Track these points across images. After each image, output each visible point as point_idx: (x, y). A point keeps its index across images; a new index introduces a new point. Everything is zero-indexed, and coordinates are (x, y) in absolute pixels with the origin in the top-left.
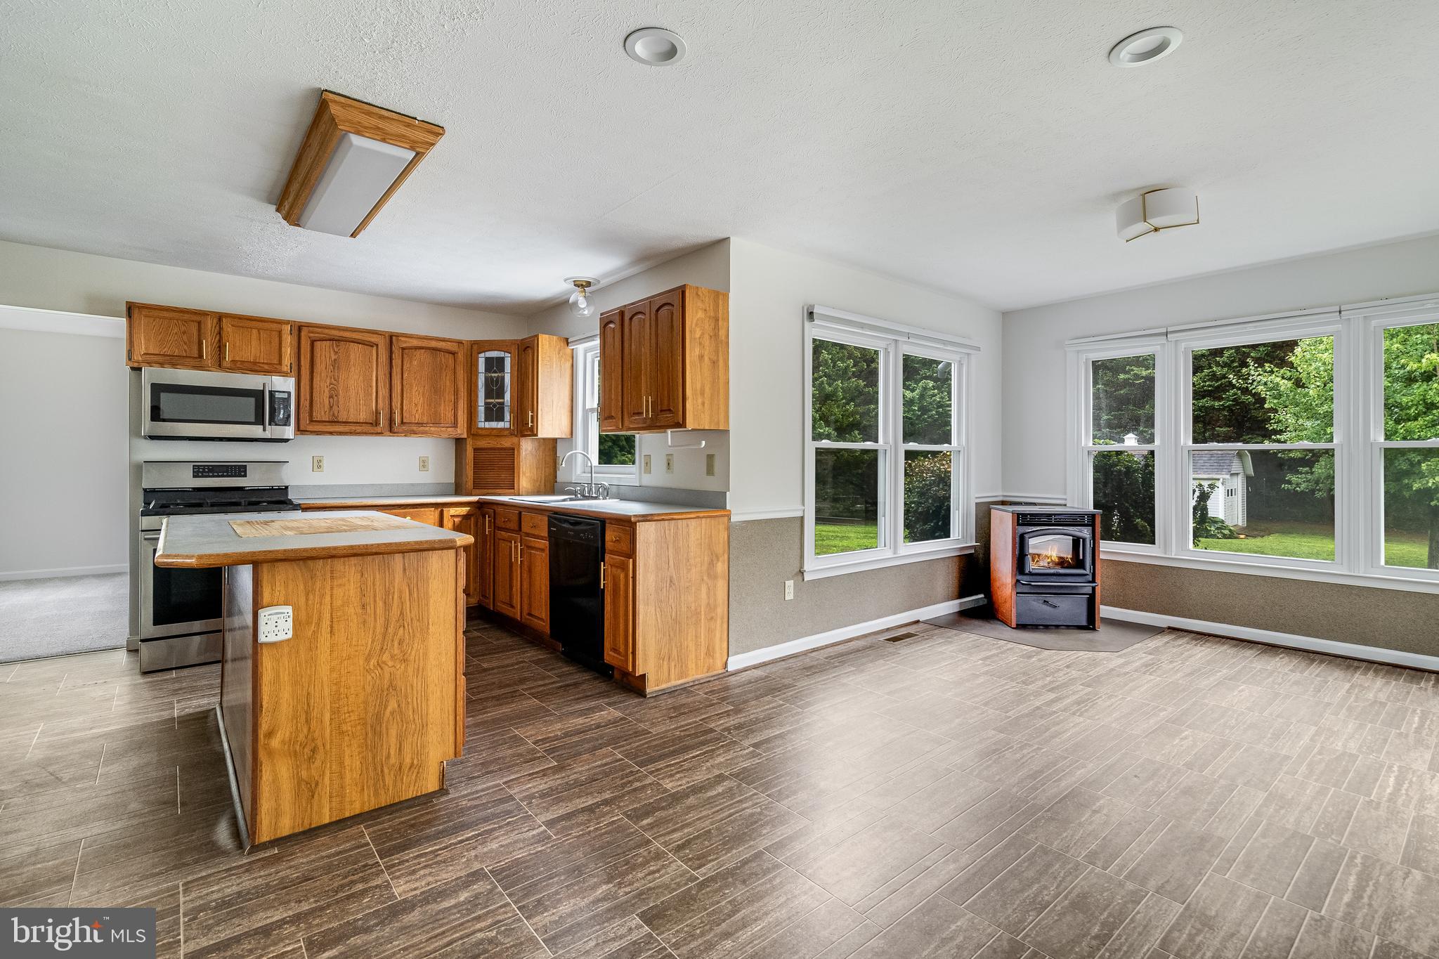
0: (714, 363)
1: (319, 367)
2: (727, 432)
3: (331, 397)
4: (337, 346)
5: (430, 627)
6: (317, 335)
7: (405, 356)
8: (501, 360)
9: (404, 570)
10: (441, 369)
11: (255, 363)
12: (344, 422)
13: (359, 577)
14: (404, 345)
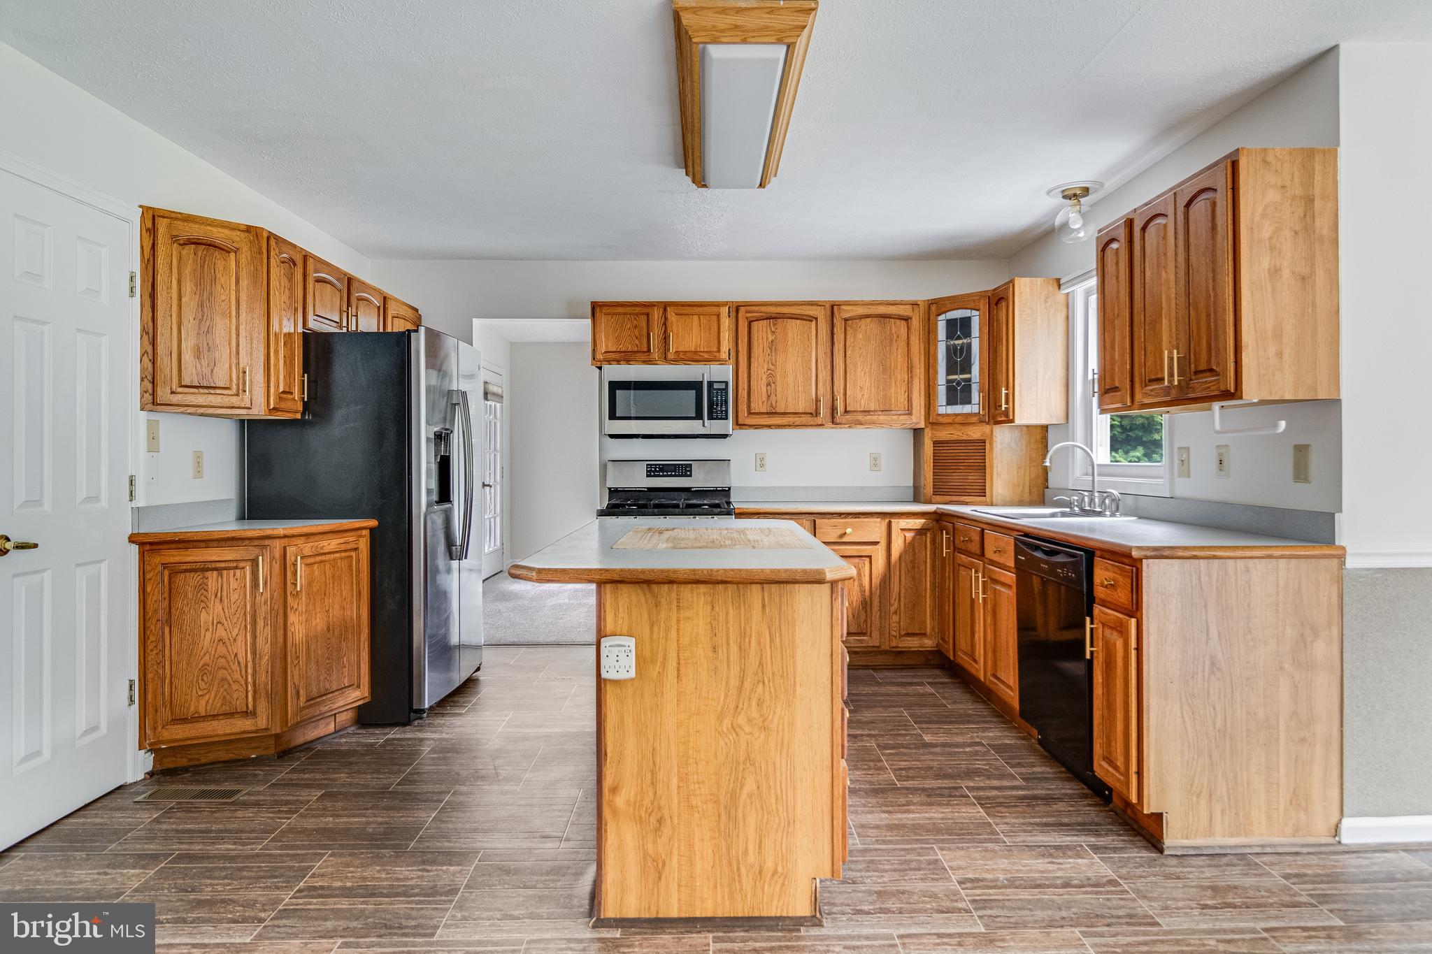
0: (1305, 280)
1: (757, 351)
3: (769, 384)
4: (775, 325)
5: (798, 687)
6: (754, 314)
7: (848, 328)
8: (966, 322)
9: (764, 606)
10: (891, 340)
11: (695, 352)
12: (782, 414)
13: (709, 610)
14: (847, 315)
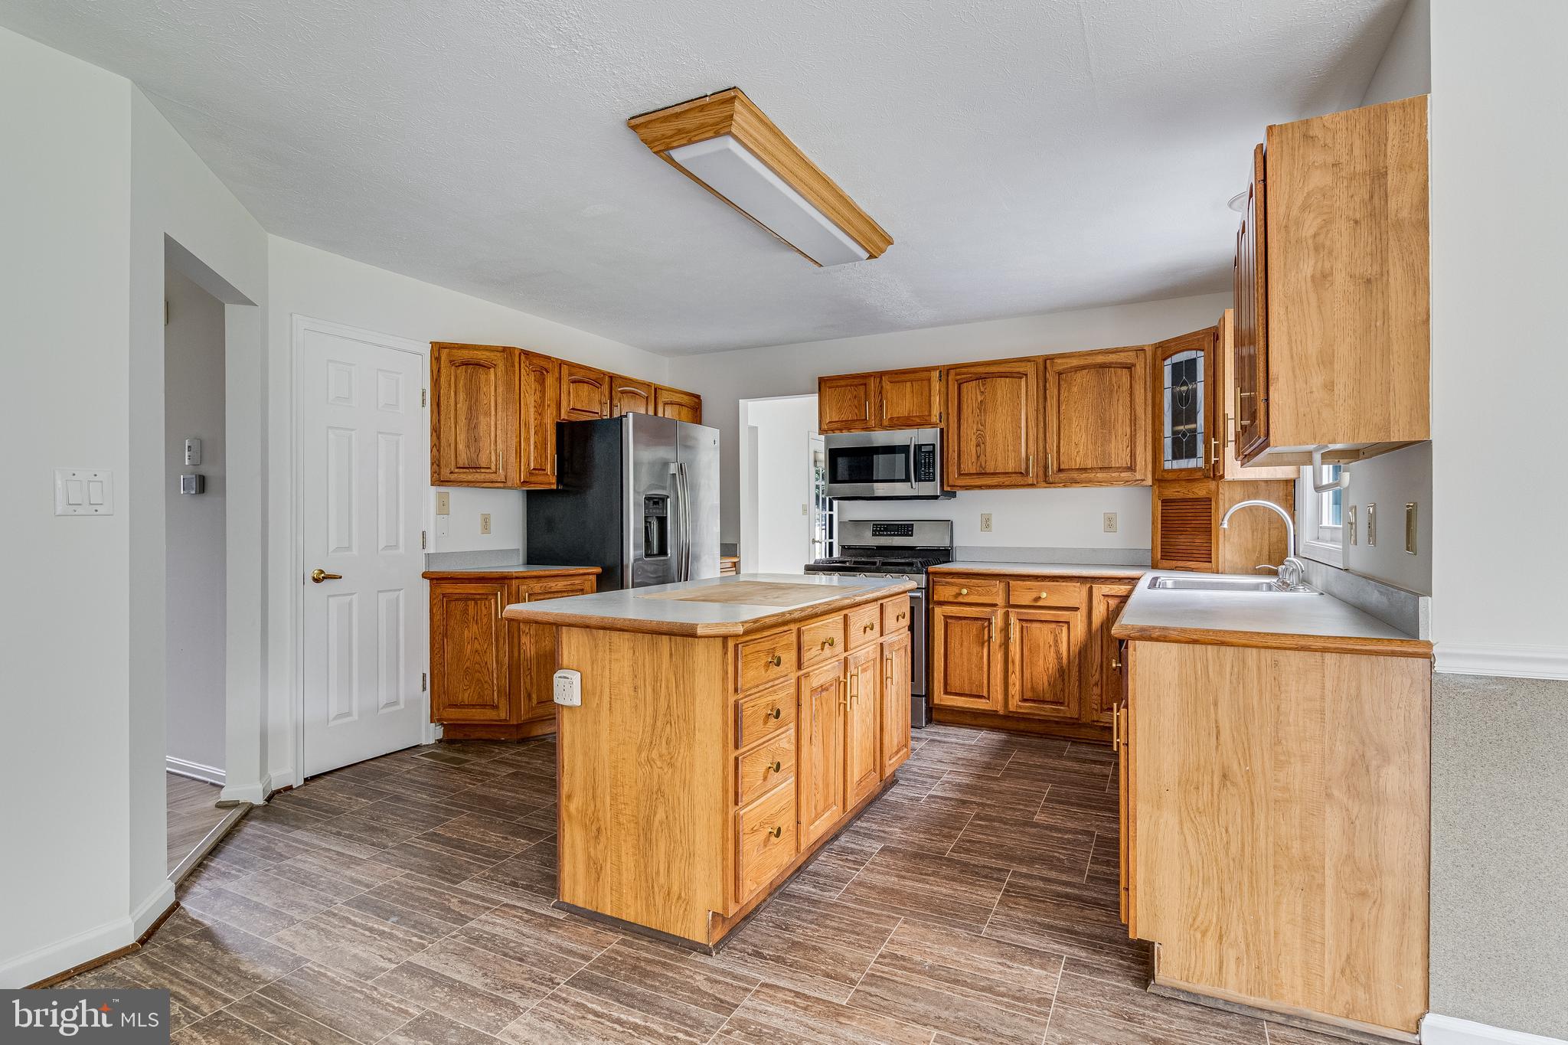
1: (966, 412)
2: (1426, 445)
3: (978, 445)
4: (984, 385)
6: (963, 376)
7: (1062, 383)
8: (1192, 364)
10: (1113, 390)
11: (908, 418)
12: (992, 474)
14: (1061, 368)
